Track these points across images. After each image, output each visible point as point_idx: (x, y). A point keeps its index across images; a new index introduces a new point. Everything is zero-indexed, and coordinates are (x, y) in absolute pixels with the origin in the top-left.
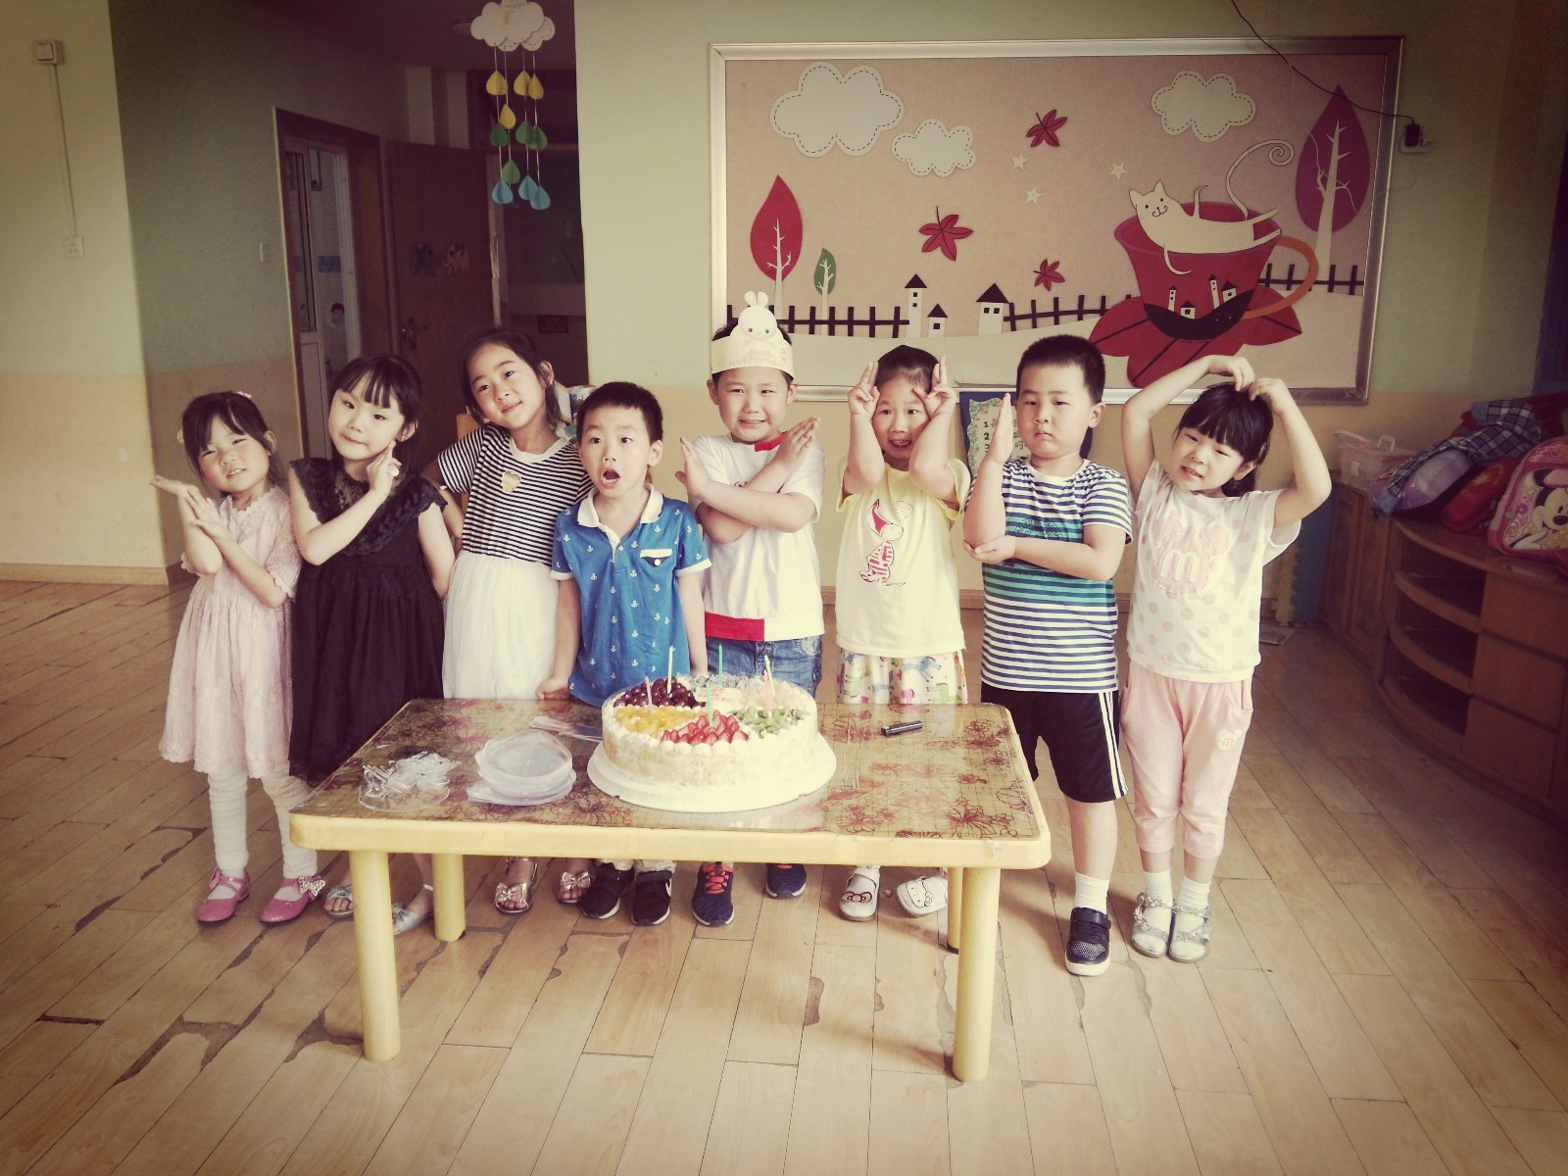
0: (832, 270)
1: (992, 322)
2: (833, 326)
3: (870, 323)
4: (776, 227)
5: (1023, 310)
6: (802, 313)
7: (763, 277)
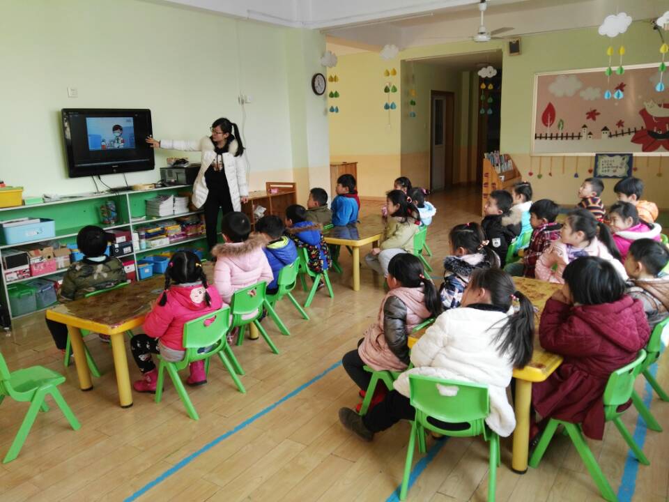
0: (563, 124)
1: (605, 135)
2: (562, 137)
3: (573, 137)
4: (548, 115)
5: (613, 133)
6: (554, 135)
7: (544, 127)
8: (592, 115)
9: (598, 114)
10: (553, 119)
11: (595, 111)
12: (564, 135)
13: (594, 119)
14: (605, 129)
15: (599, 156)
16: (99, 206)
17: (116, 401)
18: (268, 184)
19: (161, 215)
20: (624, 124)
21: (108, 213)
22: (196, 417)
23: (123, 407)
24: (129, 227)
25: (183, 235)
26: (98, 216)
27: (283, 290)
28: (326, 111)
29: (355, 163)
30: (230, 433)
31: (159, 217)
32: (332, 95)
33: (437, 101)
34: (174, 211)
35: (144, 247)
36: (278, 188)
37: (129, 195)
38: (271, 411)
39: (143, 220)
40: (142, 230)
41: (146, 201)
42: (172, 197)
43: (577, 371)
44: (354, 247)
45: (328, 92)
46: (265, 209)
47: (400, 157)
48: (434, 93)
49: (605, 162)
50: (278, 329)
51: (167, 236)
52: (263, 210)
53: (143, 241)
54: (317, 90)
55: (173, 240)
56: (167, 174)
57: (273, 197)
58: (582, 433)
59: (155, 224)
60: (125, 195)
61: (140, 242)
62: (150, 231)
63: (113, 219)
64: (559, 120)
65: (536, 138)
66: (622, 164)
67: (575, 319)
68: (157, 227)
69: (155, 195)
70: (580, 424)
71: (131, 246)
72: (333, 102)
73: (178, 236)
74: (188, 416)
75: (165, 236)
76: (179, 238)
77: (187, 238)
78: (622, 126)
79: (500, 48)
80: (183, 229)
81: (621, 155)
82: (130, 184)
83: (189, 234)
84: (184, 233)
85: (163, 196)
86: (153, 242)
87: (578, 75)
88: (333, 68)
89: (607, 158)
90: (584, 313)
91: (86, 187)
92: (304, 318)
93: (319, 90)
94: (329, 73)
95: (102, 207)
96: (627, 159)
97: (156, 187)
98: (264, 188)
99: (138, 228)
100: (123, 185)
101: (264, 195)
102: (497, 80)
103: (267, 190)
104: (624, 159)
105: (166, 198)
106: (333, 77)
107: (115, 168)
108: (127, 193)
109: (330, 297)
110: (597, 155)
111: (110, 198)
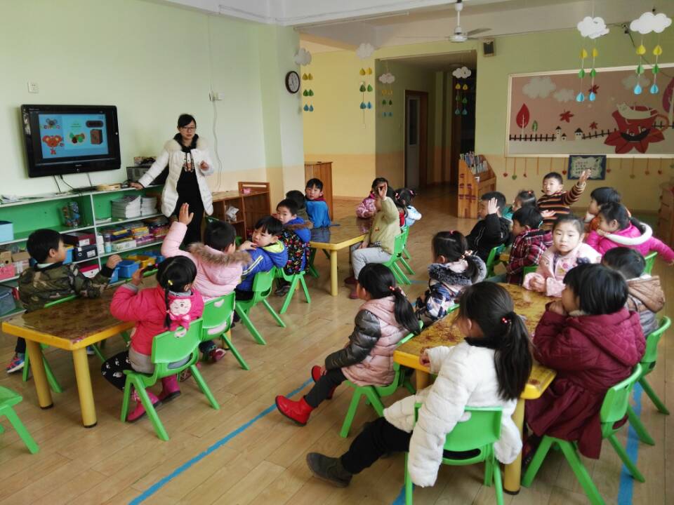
0: (537, 126)
1: (579, 137)
2: (536, 139)
3: (547, 138)
4: (523, 116)
5: (587, 135)
6: (529, 136)
7: (519, 128)
8: (566, 116)
9: (572, 116)
10: (527, 121)
11: (568, 112)
12: (539, 136)
13: (568, 121)
14: (579, 130)
15: (573, 158)
16: (60, 207)
17: (78, 420)
18: (241, 184)
19: (127, 217)
20: (597, 126)
21: (71, 215)
22: (166, 437)
23: (86, 427)
24: (93, 229)
25: (151, 237)
26: (60, 218)
27: (258, 297)
28: (300, 110)
29: (330, 163)
30: (203, 455)
31: (126, 219)
32: (306, 94)
33: (411, 101)
34: (141, 212)
35: (109, 250)
36: (252, 188)
37: (93, 195)
38: (247, 429)
39: (108, 222)
40: (107, 232)
41: (111, 202)
42: (139, 197)
43: (573, 387)
44: (332, 251)
45: (302, 90)
46: (238, 210)
47: (374, 158)
48: (408, 92)
49: (579, 163)
50: (253, 338)
51: (134, 239)
52: (236, 210)
53: (108, 244)
54: (291, 87)
55: (140, 242)
56: (133, 173)
57: (245, 198)
58: (578, 451)
59: (120, 226)
60: (89, 196)
61: (104, 245)
62: (116, 233)
63: (76, 221)
64: (532, 123)
65: (510, 139)
66: (595, 166)
67: (572, 330)
68: (124, 229)
69: (121, 196)
70: (575, 442)
71: (96, 249)
72: (307, 101)
73: (145, 238)
74: (157, 436)
75: (131, 239)
76: (147, 241)
77: (155, 241)
78: (596, 128)
79: (474, 49)
80: (151, 231)
81: (595, 157)
82: (95, 183)
83: (157, 236)
84: (152, 235)
85: (130, 196)
86: (118, 245)
87: (551, 76)
88: (308, 65)
89: (581, 160)
90: (581, 324)
91: (47, 187)
92: (280, 326)
93: (293, 88)
94: (303, 71)
95: (64, 208)
96: (600, 161)
97: (122, 188)
98: (236, 188)
99: (103, 230)
100: (87, 184)
101: (237, 195)
102: (471, 81)
103: (239, 189)
104: (597, 160)
105: (133, 198)
106: (308, 75)
107: (78, 167)
108: (91, 194)
109: (307, 302)
110: (571, 156)
111: (73, 199)
